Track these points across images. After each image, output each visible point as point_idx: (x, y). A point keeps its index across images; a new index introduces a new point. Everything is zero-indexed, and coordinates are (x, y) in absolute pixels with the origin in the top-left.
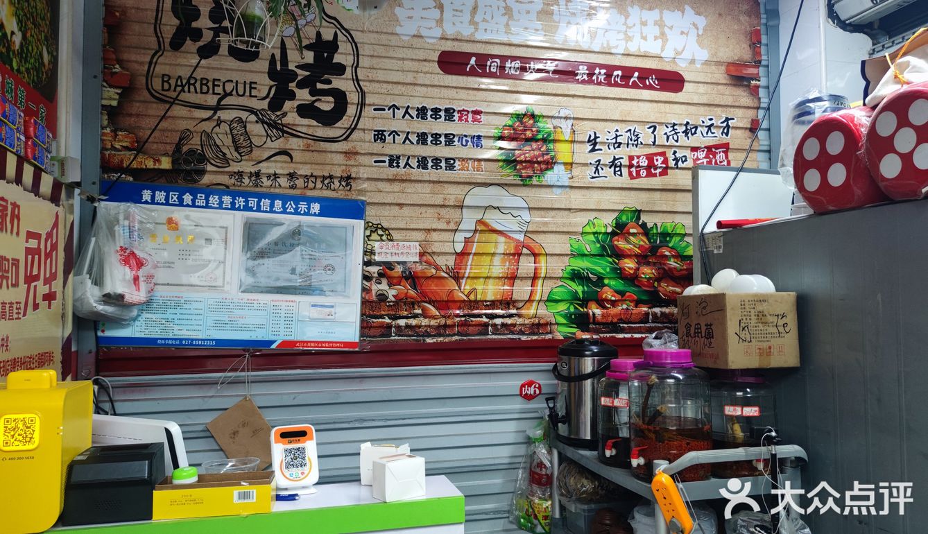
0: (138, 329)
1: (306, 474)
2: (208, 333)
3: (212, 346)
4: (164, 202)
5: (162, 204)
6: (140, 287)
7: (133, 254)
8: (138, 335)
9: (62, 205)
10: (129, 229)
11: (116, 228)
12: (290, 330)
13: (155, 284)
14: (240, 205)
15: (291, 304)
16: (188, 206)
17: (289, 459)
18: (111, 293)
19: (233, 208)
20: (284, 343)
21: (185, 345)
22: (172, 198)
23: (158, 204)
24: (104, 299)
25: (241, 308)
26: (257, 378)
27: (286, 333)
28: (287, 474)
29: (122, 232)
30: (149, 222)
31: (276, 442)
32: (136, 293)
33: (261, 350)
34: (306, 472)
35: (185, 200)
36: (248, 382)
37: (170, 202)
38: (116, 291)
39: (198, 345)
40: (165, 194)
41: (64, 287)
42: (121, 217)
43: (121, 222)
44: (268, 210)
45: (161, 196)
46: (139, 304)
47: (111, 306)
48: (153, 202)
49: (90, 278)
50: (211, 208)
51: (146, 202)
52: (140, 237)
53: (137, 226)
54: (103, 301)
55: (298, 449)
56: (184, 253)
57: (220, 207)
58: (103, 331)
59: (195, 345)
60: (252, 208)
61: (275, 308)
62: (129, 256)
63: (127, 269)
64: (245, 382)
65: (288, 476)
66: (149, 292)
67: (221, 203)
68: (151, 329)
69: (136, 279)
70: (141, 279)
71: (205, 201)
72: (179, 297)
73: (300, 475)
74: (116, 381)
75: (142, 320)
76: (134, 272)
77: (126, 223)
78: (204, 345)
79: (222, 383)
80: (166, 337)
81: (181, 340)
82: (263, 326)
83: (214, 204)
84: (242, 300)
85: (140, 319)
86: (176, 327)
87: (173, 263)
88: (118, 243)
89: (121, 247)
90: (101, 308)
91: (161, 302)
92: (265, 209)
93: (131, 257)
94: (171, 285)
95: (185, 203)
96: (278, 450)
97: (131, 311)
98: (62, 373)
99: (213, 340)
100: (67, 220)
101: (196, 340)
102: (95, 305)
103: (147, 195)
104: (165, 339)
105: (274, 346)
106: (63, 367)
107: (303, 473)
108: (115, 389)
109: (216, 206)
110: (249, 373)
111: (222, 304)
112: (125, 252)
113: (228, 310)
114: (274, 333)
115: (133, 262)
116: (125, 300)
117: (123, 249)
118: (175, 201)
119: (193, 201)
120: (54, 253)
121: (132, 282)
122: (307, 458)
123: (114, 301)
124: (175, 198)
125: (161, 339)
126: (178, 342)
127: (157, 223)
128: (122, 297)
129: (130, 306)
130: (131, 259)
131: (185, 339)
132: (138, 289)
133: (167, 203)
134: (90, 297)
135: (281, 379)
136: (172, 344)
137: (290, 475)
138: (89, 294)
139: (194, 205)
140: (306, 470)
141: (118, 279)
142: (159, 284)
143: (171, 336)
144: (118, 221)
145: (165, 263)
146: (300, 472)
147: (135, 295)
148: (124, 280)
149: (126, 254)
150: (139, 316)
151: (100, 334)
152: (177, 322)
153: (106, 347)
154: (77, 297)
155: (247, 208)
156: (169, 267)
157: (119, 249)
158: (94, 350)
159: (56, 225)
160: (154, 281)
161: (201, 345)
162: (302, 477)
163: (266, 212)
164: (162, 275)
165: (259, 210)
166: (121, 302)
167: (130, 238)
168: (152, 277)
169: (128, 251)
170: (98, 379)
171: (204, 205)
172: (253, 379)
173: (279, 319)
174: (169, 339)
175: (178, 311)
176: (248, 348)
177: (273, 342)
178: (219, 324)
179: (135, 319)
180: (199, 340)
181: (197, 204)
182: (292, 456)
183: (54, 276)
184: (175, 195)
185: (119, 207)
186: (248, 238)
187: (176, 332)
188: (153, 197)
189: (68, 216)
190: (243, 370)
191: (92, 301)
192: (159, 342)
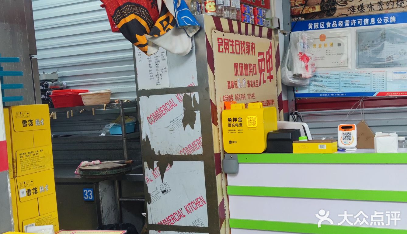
0: (311, 89)
1: (351, 143)
2: (342, 90)
3: (344, 96)
4: (318, 28)
5: (317, 29)
6: (309, 70)
7: (305, 55)
8: (311, 92)
9: (273, 38)
10: (303, 43)
11: (298, 44)
12: (383, 86)
13: (316, 68)
14: (354, 24)
15: (382, 73)
16: (329, 28)
17: (344, 136)
18: (296, 74)
19: (350, 26)
20: (380, 94)
21: (332, 96)
22: (322, 25)
23: (316, 29)
24: (294, 77)
25: (357, 76)
26: (368, 112)
27: (381, 88)
28: (343, 142)
29: (300, 45)
30: (311, 39)
31: (340, 130)
32: (307, 73)
33: (368, 97)
34: (351, 142)
35: (327, 26)
36: (363, 114)
37: (321, 28)
38: (298, 73)
39: (338, 96)
40: (318, 24)
41: (277, 73)
42: (300, 39)
43: (300, 41)
44: (368, 24)
45: (316, 25)
46: (309, 78)
47: (297, 79)
48: (313, 29)
49: (287, 68)
50: (340, 27)
51: (310, 29)
52: (308, 47)
53: (306, 41)
54: (294, 78)
55: (348, 133)
56: (329, 51)
57: (344, 26)
58: (297, 91)
59: (337, 96)
60: (360, 24)
61: (374, 75)
62: (303, 56)
63: (303, 62)
64: (361, 114)
65: (344, 143)
66: (313, 72)
67: (344, 24)
68: (316, 89)
69: (307, 67)
70: (309, 66)
71: (336, 24)
72: (327, 73)
73: (349, 143)
74: (304, 113)
75: (312, 85)
76: (306, 63)
77: (302, 41)
78: (340, 96)
79: (349, 114)
80: (323, 92)
81: (330, 94)
82: (369, 85)
83: (341, 25)
84: (357, 72)
85: (311, 85)
86: (327, 88)
87: (324, 57)
88: (298, 51)
89: (300, 52)
90: (293, 81)
91: (320, 76)
92: (366, 24)
93: (304, 56)
94: (324, 68)
95: (327, 27)
96: (340, 133)
97: (307, 81)
98: (279, 109)
99: (344, 93)
100: (276, 44)
101: (337, 93)
102: (290, 79)
103: (310, 26)
104: (323, 94)
105: (375, 95)
106: (279, 106)
107: (350, 142)
108: (304, 117)
109: (342, 26)
110: (363, 109)
111: (347, 75)
112: (301, 55)
113: (351, 78)
114: (374, 88)
115: (305, 59)
116: (302, 76)
117: (301, 53)
118: (323, 27)
119: (331, 25)
120: (271, 59)
121: (305, 68)
122: (352, 137)
123: (297, 77)
124: (323, 25)
125: (321, 94)
126: (328, 95)
127: (315, 39)
128: (301, 75)
129: (305, 79)
130: (304, 58)
131: (332, 93)
132: (308, 71)
133: (319, 28)
134: (288, 76)
135: (380, 112)
136: (326, 96)
137: (345, 143)
138: (287, 75)
139: (331, 28)
140: (351, 141)
141: (299, 67)
142: (319, 68)
143: (325, 92)
144: (299, 40)
145: (320, 57)
146: (348, 142)
147: (306, 74)
148: (301, 67)
149: (302, 55)
150: (310, 83)
151: (296, 92)
152: (328, 85)
153: (298, 98)
154: (283, 77)
155: (357, 25)
156: (322, 59)
157: (299, 53)
158: (294, 99)
159: (270, 47)
160: (314, 67)
161: (339, 96)
162: (349, 144)
163: (367, 25)
164: (319, 64)
165: (363, 25)
166: (300, 78)
167: (303, 48)
168: (314, 65)
169: (303, 54)
170: (296, 112)
171: (336, 26)
172: (365, 112)
173: (377, 81)
174: (324, 93)
175: (328, 80)
176: (361, 96)
177: (374, 93)
178: (347, 85)
179: (309, 85)
180: (338, 93)
181: (333, 27)
182: (346, 136)
183: (271, 69)
184: (323, 24)
185: (298, 33)
186: (359, 40)
187: (327, 90)
188: (313, 26)
189: (276, 42)
190: (359, 108)
191: (289, 78)
192: (320, 95)
